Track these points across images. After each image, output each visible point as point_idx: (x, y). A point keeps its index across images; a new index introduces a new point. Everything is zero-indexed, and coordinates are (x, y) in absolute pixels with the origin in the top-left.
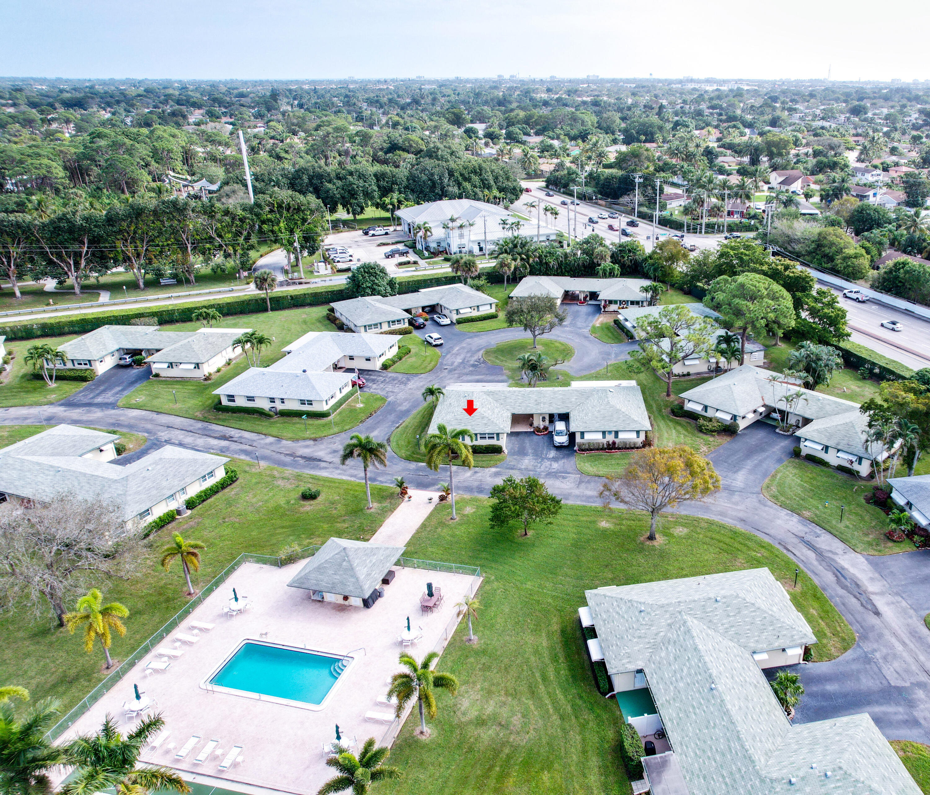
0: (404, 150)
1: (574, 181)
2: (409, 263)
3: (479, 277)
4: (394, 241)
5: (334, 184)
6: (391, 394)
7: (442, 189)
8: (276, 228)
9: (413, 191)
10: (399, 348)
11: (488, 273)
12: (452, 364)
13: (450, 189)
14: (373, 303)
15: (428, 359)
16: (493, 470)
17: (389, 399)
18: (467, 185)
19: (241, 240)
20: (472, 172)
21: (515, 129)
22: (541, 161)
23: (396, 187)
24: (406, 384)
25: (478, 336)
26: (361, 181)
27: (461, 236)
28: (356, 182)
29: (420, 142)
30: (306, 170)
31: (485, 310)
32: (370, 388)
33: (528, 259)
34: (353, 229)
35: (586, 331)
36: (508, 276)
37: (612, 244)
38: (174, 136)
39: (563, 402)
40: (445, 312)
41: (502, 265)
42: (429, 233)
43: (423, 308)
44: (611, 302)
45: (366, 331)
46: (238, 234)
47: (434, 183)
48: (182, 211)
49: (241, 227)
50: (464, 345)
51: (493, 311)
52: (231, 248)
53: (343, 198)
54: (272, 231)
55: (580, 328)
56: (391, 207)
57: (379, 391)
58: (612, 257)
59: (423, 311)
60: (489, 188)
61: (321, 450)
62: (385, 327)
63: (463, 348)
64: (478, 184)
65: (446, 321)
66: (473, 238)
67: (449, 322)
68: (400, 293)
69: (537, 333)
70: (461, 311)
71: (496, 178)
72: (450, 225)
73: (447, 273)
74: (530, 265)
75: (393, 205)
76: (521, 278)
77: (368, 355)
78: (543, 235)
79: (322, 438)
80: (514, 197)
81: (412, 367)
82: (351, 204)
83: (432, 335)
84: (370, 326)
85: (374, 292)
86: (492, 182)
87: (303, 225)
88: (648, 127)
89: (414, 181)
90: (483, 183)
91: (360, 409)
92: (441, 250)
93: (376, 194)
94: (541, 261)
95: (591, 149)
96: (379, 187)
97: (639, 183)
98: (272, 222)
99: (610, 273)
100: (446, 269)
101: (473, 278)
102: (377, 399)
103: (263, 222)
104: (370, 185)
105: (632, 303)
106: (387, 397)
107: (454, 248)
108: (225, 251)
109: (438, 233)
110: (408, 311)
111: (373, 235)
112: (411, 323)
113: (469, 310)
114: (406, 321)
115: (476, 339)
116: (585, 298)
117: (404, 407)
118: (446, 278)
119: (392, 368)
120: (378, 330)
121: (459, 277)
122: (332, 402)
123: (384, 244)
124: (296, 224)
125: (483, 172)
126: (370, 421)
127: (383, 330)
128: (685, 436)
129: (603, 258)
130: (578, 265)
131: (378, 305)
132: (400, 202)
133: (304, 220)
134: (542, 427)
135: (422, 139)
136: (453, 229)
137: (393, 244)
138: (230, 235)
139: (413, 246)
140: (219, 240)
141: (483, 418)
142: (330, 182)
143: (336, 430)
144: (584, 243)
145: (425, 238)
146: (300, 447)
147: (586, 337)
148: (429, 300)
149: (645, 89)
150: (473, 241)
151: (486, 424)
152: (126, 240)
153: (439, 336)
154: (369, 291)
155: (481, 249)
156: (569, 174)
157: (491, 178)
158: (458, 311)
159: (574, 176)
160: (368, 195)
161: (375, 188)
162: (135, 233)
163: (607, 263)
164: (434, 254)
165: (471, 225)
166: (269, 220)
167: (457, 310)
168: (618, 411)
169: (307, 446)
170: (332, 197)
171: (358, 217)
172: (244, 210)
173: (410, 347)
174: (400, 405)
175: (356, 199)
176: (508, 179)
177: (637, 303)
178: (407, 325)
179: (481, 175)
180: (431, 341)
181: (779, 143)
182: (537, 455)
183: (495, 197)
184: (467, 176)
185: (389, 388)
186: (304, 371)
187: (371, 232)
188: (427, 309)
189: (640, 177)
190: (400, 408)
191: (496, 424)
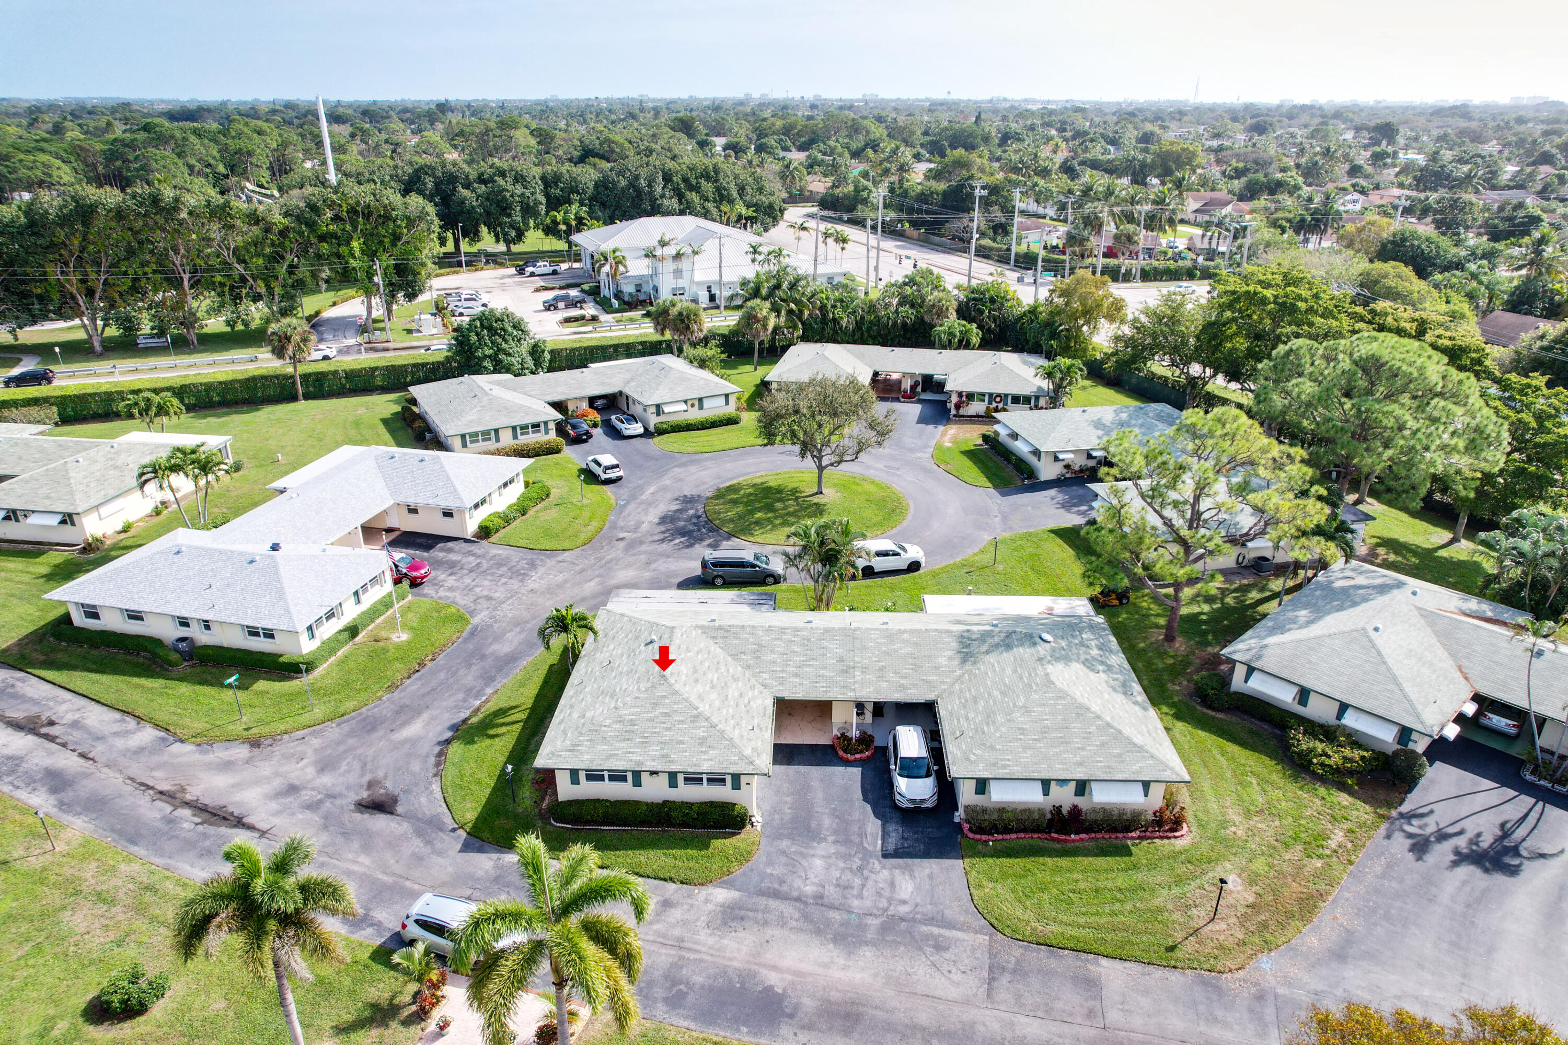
0: (602, 157)
1: (865, 201)
2: (583, 318)
3: (706, 341)
4: (564, 283)
5: (474, 191)
6: (484, 604)
7: (653, 201)
8: (343, 250)
9: (603, 205)
10: (527, 485)
11: (723, 336)
12: (636, 529)
13: (666, 202)
14: (487, 387)
15: (586, 514)
16: (721, 895)
17: (476, 620)
18: (694, 197)
19: (282, 269)
20: (702, 176)
21: (771, 141)
22: (809, 178)
23: (575, 197)
24: (522, 576)
25: (698, 461)
26: (519, 186)
27: (678, 273)
28: (510, 188)
29: (627, 145)
30: (432, 168)
31: (715, 409)
32: (437, 584)
33: (801, 312)
34: (502, 265)
35: (925, 456)
36: (762, 343)
37: (958, 287)
38: (260, 133)
39: (916, 668)
40: (636, 410)
41: (750, 319)
42: (621, 269)
43: (592, 401)
44: (971, 396)
45: (464, 445)
46: (277, 258)
47: (639, 192)
48: (168, 211)
49: (282, 245)
50: (667, 481)
51: (730, 410)
52: (261, 283)
53: (488, 213)
54: (339, 256)
55: (912, 450)
56: (563, 227)
57: (457, 596)
58: (957, 311)
59: (591, 405)
60: (731, 202)
61: (257, 782)
62: (506, 439)
63: (665, 489)
64: (711, 195)
65: (637, 428)
66: (699, 276)
67: (641, 430)
68: (550, 370)
69: (825, 462)
70: (667, 409)
71: (741, 189)
72: (658, 252)
73: (646, 335)
74: (803, 324)
75: (569, 225)
76: (785, 349)
77: (449, 504)
78: (822, 275)
79: (274, 738)
80: (769, 220)
81: (548, 533)
82: (500, 225)
83: (600, 458)
84: (474, 435)
85: (499, 367)
86: (734, 194)
87: (394, 245)
88: (968, 137)
89: (607, 188)
90: (721, 195)
91: (399, 647)
92: (642, 297)
93: (542, 209)
94: (824, 316)
95: (887, 160)
96: (547, 196)
97: (980, 198)
98: (337, 238)
99: (960, 341)
100: (645, 330)
101: (694, 345)
102: (447, 619)
103: (322, 238)
104: (532, 194)
105: (1016, 399)
106: (472, 613)
107: (665, 295)
108: (251, 288)
109: (637, 267)
110: (559, 406)
111: (532, 275)
112: (560, 430)
113: (683, 407)
114: (552, 426)
115: (693, 469)
116: (913, 388)
117: (503, 648)
118: (643, 343)
119: (500, 534)
120: (491, 445)
121: (668, 343)
122: (329, 629)
123: (546, 289)
124: (381, 243)
125: (721, 176)
126: (413, 686)
127: (499, 445)
128: (1264, 781)
129: (941, 313)
130: (895, 324)
131: (498, 392)
132: (580, 220)
133: (396, 238)
134: (854, 733)
135: (630, 142)
136: (662, 259)
137: (561, 288)
138: (260, 261)
139: (595, 293)
140: (240, 267)
141: (696, 718)
142: (467, 186)
143: (319, 712)
144: (905, 284)
145: (614, 276)
146: (209, 767)
147: (926, 470)
148: (603, 384)
149: (945, 108)
150: (699, 284)
151: (702, 741)
152: (66, 264)
153: (615, 462)
154: (487, 364)
155: (712, 298)
156: (857, 191)
157: (732, 185)
158: (659, 409)
159: (865, 194)
160: (529, 210)
161: (543, 199)
162: (83, 250)
163: (952, 322)
164: (630, 304)
165: (695, 253)
166: (333, 235)
167: (658, 407)
168: (1081, 711)
169: (227, 766)
170: (469, 212)
171: (515, 248)
172: (286, 215)
173: (549, 483)
174: (498, 638)
175: (509, 215)
176: (760, 190)
177: (1027, 400)
178: (552, 435)
179: (716, 181)
180: (598, 471)
181: (1179, 156)
182: (847, 842)
183: (740, 217)
184: (694, 182)
185: (484, 587)
186: (275, 547)
187: (530, 269)
188: (600, 403)
189: (983, 188)
190: (495, 647)
191: (732, 744)
